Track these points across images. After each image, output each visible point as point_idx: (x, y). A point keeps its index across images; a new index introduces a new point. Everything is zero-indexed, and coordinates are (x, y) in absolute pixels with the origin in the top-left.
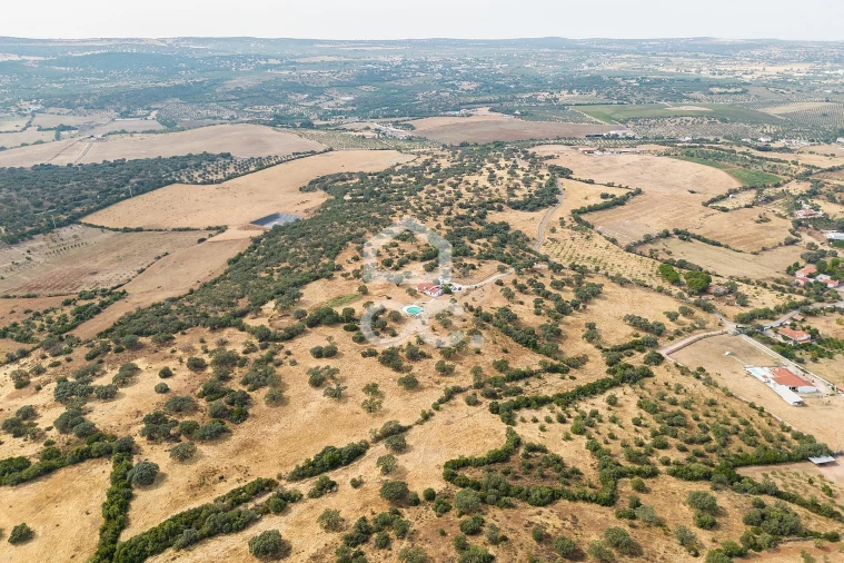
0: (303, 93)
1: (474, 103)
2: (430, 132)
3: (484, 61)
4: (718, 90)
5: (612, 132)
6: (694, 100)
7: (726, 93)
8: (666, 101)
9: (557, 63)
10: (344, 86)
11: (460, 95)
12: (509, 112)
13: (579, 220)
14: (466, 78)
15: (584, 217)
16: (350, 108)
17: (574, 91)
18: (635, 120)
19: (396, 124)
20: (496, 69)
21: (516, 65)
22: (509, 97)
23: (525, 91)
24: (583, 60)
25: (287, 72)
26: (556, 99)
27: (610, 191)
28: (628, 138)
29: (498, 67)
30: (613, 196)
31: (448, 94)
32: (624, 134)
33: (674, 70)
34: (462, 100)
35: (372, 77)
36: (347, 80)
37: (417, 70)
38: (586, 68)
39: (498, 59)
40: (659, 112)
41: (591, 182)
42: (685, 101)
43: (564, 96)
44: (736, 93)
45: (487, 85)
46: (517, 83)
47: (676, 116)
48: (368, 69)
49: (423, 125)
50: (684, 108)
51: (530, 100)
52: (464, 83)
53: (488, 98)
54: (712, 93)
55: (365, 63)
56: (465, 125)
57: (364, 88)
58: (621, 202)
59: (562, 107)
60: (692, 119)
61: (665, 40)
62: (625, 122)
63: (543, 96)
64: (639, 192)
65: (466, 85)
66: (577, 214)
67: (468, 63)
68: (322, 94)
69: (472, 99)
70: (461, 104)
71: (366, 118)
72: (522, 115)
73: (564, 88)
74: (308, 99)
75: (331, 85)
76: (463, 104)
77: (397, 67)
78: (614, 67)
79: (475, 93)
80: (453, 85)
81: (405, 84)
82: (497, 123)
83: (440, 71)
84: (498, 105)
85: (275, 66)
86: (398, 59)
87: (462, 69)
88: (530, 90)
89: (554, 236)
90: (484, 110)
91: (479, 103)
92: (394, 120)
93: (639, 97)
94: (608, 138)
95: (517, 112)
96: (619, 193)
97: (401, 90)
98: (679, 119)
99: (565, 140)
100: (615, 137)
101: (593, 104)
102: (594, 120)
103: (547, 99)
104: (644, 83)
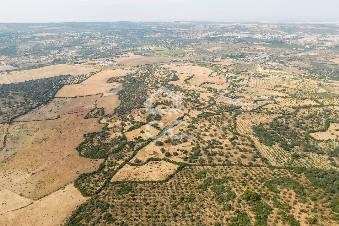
2: (122, 63)
4: (193, 44)
5: (175, 60)
6: (189, 48)
7: (196, 45)
8: (182, 48)
13: (186, 82)
15: (188, 81)
16: (79, 55)
18: (177, 55)
19: (108, 61)
27: (188, 75)
28: (179, 61)
30: (189, 76)
40: (182, 52)
41: (183, 73)
42: (186, 48)
49: (118, 60)
50: (188, 50)
57: (76, 47)
58: (192, 77)
59: (153, 52)
60: (192, 54)
62: (175, 56)
64: (194, 75)
66: (186, 80)
89: (184, 86)
93: (174, 47)
94: (174, 61)
95: (143, 54)
96: (191, 75)
98: (188, 54)
99: (165, 62)
100: (176, 61)
101: (162, 50)
102: (166, 56)
103: (147, 49)
104: (171, 42)
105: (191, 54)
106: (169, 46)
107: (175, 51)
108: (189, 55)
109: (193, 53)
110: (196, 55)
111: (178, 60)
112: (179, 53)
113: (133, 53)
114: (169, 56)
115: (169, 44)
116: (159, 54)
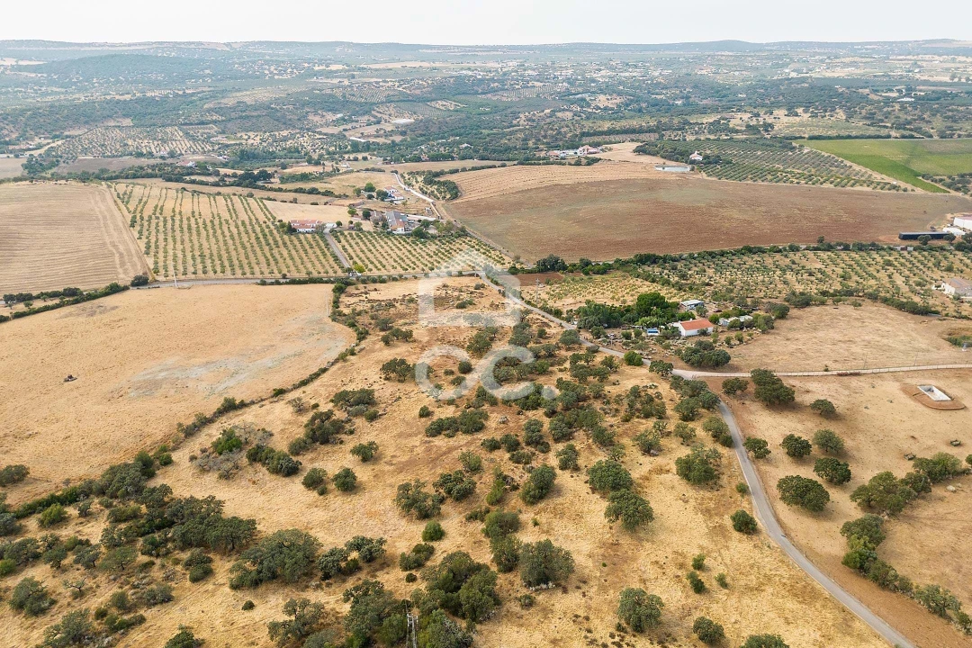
0: (334, 111)
1: (611, 132)
3: (636, 66)
9: (746, 69)
10: (404, 101)
11: (590, 116)
12: (679, 155)
14: (605, 89)
17: (800, 110)
21: (684, 71)
22: (676, 121)
23: (704, 111)
26: (768, 127)
29: (656, 74)
31: (570, 115)
33: (946, 79)
35: (460, 88)
36: (418, 92)
37: (533, 78)
38: (794, 74)
39: (658, 64)
43: (782, 121)
46: (688, 98)
49: (485, 184)
51: (715, 129)
52: (602, 97)
53: (635, 123)
57: (439, 104)
59: (786, 142)
62: (959, 184)
63: (739, 120)
65: (602, 100)
67: (612, 68)
68: (367, 113)
69: (606, 126)
70: (583, 134)
72: (708, 162)
73: (778, 105)
74: (336, 123)
75: (388, 100)
79: (615, 114)
80: (583, 100)
81: (507, 98)
83: (568, 80)
84: (653, 137)
87: (602, 76)
88: (715, 110)
91: (618, 132)
93: (939, 122)
95: (696, 157)
97: (496, 109)
101: (849, 137)
102: (877, 177)
103: (748, 126)
104: (918, 98)
106: (903, 116)
113: (635, 145)
114: (903, 185)
115: (903, 108)
116: (818, 161)
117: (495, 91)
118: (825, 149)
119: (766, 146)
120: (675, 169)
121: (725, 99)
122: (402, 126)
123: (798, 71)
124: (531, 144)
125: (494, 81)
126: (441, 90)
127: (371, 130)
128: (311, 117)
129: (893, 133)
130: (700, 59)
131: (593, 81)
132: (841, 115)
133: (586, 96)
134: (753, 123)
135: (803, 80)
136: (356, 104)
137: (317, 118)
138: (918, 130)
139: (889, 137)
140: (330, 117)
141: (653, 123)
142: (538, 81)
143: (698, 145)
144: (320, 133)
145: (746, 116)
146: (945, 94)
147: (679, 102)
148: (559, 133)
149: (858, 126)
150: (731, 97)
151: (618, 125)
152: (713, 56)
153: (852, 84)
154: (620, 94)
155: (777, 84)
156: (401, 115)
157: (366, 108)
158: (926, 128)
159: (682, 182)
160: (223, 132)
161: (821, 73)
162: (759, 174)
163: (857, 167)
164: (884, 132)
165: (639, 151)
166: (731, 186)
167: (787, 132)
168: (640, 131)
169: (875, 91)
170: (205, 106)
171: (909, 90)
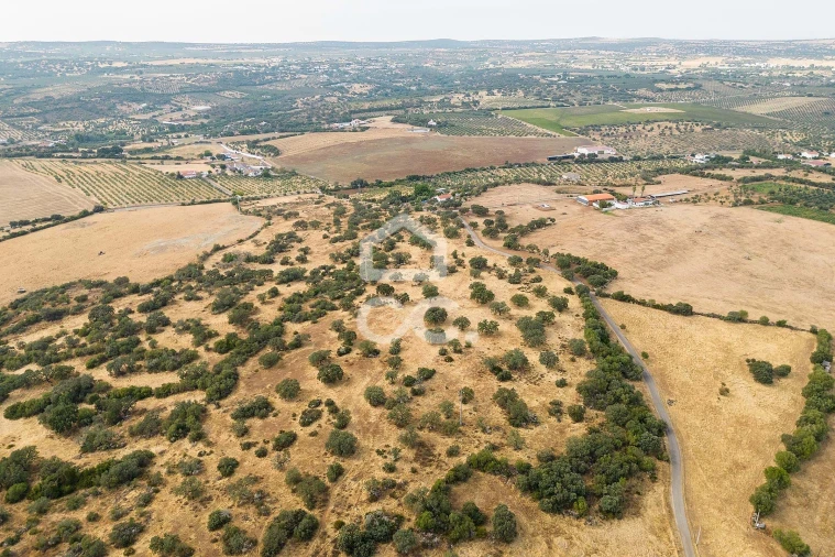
0: (139, 101)
1: (370, 110)
2: (304, 159)
3: (377, 61)
4: (664, 86)
5: (585, 151)
6: (647, 99)
7: (677, 89)
8: (614, 101)
9: (458, 62)
10: (198, 92)
11: (350, 100)
12: (421, 122)
14: (358, 79)
16: (198, 122)
17: (495, 91)
18: (597, 128)
19: (253, 145)
20: (391, 70)
21: (414, 64)
22: (414, 100)
23: (433, 94)
24: (485, 59)
25: (128, 76)
26: (475, 103)
28: (612, 160)
29: (393, 66)
31: (334, 99)
32: (602, 153)
33: (590, 67)
34: (353, 106)
35: (240, 80)
36: (206, 84)
37: (298, 72)
38: (491, 66)
39: (393, 59)
40: (618, 116)
43: (484, 98)
44: (688, 89)
45: (384, 87)
47: (648, 122)
48: (236, 71)
49: (296, 146)
50: (645, 110)
51: (442, 104)
52: (356, 85)
53: (387, 103)
54: (661, 90)
55: (235, 65)
56: (359, 144)
57: (227, 93)
59: (488, 112)
60: (674, 125)
61: (555, 40)
62: (584, 131)
63: (457, 99)
65: (357, 88)
67: (358, 63)
69: (367, 105)
70: (351, 112)
71: (215, 136)
72: (440, 126)
73: (481, 88)
75: (183, 92)
76: (355, 112)
77: (273, 68)
78: (522, 64)
79: (369, 97)
80: (342, 87)
81: (280, 88)
82: (408, 141)
83: (325, 72)
84: (401, 112)
85: (117, 68)
86: (276, 61)
87: (352, 69)
88: (439, 91)
90: (384, 121)
91: (376, 110)
92: (253, 138)
93: (579, 96)
94: (581, 160)
95: (432, 123)
97: (275, 96)
98: (655, 125)
99: (520, 168)
100: (592, 159)
101: (526, 108)
102: (540, 130)
103: (463, 103)
104: (569, 81)
105: (669, 125)
106: (558, 93)
107: (584, 110)
108: (657, 131)
109: (677, 119)
110: (698, 129)
111: (606, 157)
112: (607, 117)
113: (391, 118)
114: (554, 133)
115: (559, 87)
116: (506, 122)
117: (270, 82)
118: (510, 116)
119: (476, 115)
120: (419, 131)
121: (445, 84)
122: (203, 111)
123: (494, 63)
124: (314, 120)
125: (267, 75)
126: (225, 83)
127: (177, 115)
128: (119, 107)
129: (552, 104)
130: (423, 54)
131: (346, 73)
132: (521, 93)
133: (344, 84)
134: (466, 100)
135: (498, 70)
136: (156, 95)
137: (124, 108)
138: (566, 101)
139: (549, 106)
140: (136, 107)
141: (399, 103)
142: (302, 73)
143: (432, 116)
144: (134, 120)
145: (461, 96)
146: (586, 77)
147: (414, 88)
148: (333, 112)
149: (532, 100)
150: (450, 84)
151: (375, 105)
152: (433, 53)
153: (529, 72)
154: (369, 82)
155: (480, 73)
156: (197, 103)
157: (165, 99)
158: (571, 100)
159: (426, 138)
160: (46, 122)
161: (511, 64)
162: (471, 132)
163: (529, 125)
164: (546, 104)
165: (395, 121)
166: (455, 139)
167: (488, 106)
168: (391, 109)
169: (544, 77)
170: (15, 102)
171: (565, 75)
